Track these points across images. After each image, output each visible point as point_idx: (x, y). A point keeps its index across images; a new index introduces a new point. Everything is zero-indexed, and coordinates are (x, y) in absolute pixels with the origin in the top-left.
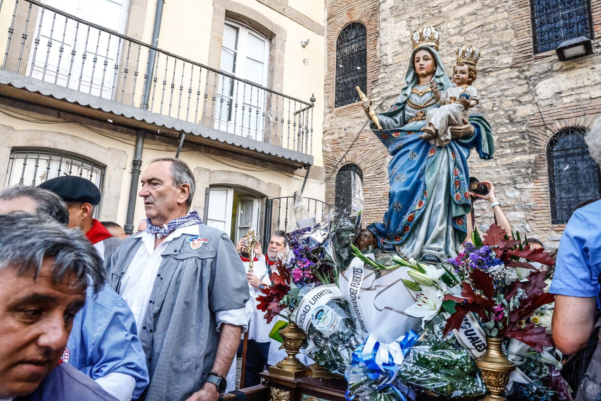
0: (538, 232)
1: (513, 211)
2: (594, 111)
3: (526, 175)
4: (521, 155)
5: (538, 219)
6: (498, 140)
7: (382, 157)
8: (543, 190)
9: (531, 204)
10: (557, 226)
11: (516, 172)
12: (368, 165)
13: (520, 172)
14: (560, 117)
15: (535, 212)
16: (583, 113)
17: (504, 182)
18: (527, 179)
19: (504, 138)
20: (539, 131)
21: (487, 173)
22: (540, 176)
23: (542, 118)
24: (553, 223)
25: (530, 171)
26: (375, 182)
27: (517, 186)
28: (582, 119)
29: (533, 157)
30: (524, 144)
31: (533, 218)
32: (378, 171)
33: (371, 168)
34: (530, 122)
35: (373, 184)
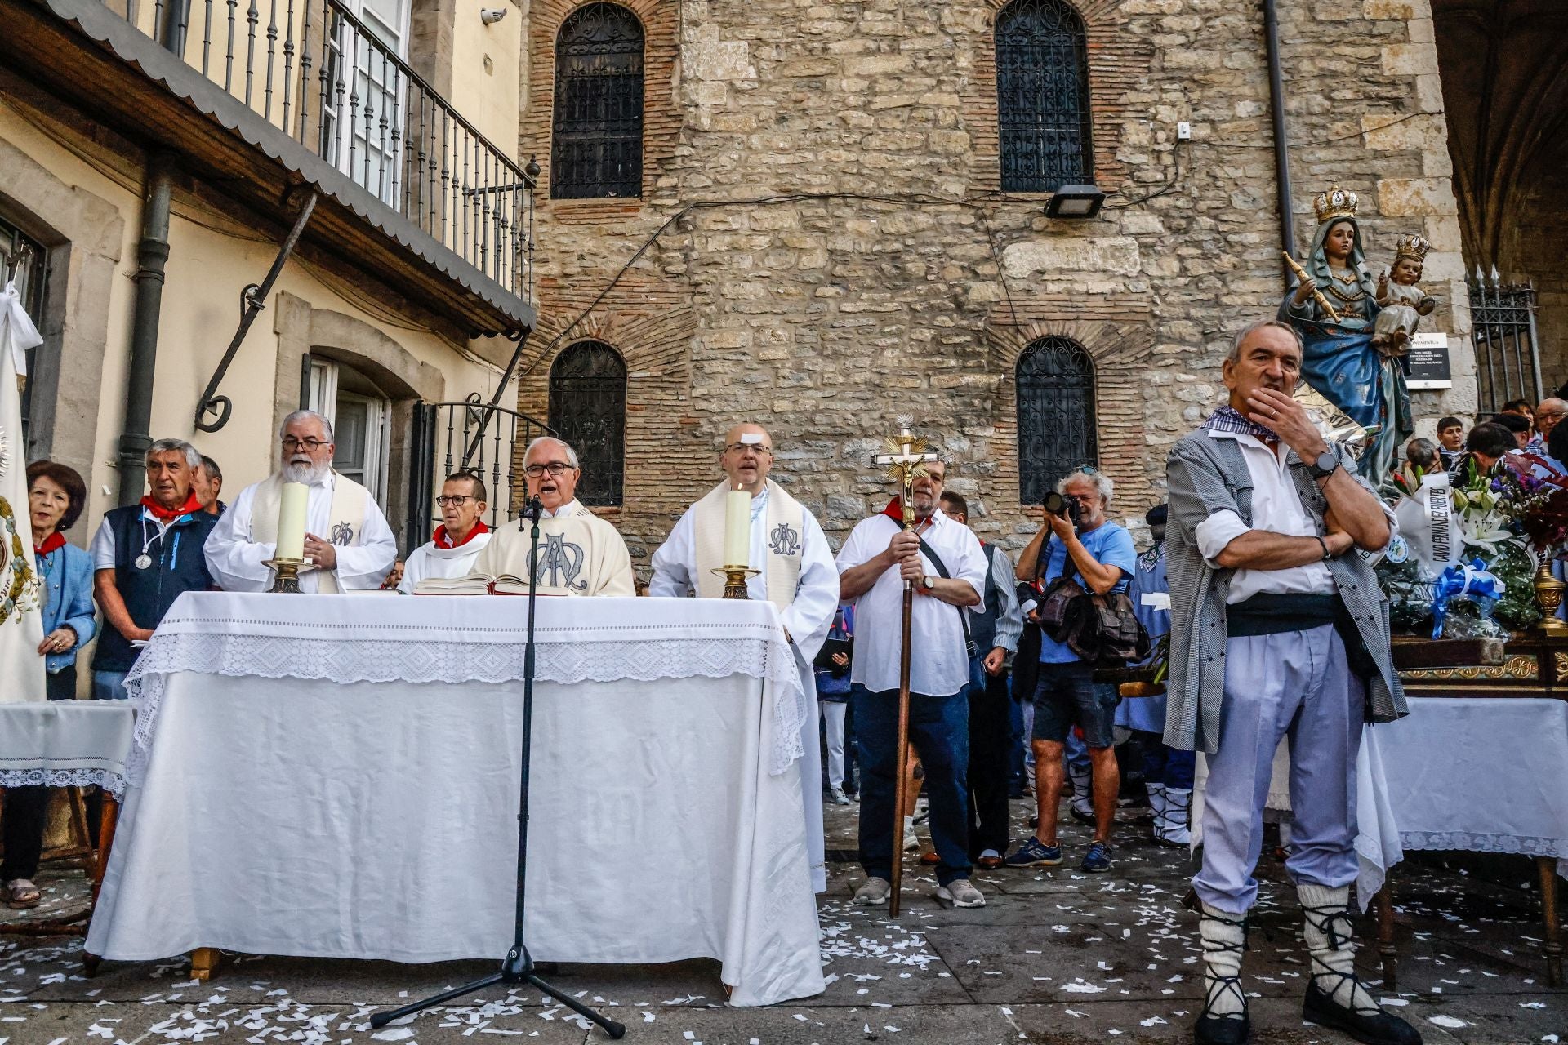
0: (999, 517)
1: (957, 477)
2: (1092, 316)
3: (980, 413)
4: (973, 372)
5: (999, 493)
6: (933, 338)
7: (680, 336)
8: (1009, 442)
9: (989, 465)
10: (1030, 507)
11: (964, 403)
12: (642, 351)
13: (972, 404)
14: (1041, 315)
15: (996, 480)
16: (1074, 316)
17: (943, 421)
18: (983, 420)
19: (945, 337)
20: (1006, 333)
21: (911, 400)
22: (1006, 416)
23: (1013, 312)
24: (1023, 502)
25: (988, 405)
26: (659, 391)
27: (966, 429)
28: (1073, 325)
29: (994, 379)
30: (980, 354)
31: (991, 492)
32: (668, 366)
33: (650, 358)
34: (993, 315)
35: (654, 397)
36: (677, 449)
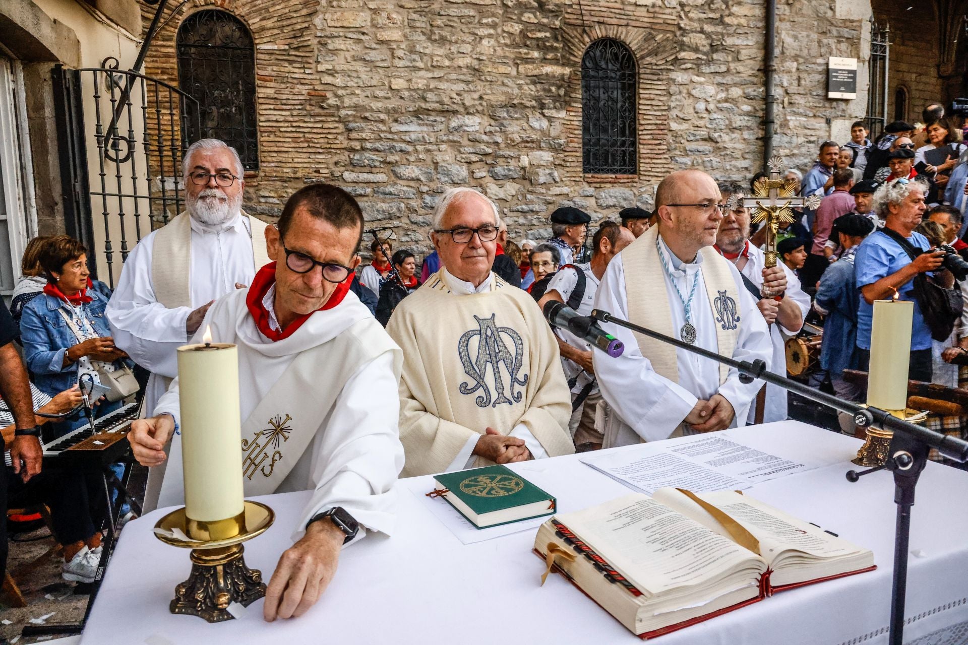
0: (568, 183)
1: (538, 150)
2: (638, 24)
3: (556, 98)
4: (550, 64)
5: (568, 164)
6: (521, 32)
7: (304, 12)
8: (577, 123)
9: (562, 141)
10: (590, 176)
11: (544, 90)
12: (269, 23)
13: (550, 91)
14: (602, 19)
15: (566, 154)
16: (624, 22)
17: (528, 104)
18: (558, 104)
19: (530, 31)
20: (575, 33)
21: (503, 84)
22: (575, 102)
23: (582, 14)
24: (585, 171)
25: (562, 92)
26: (286, 64)
27: (545, 111)
28: (624, 29)
29: (567, 71)
30: (556, 49)
31: (563, 163)
32: (294, 41)
33: (276, 31)
34: (567, 16)
35: (282, 69)
36: (307, 119)
